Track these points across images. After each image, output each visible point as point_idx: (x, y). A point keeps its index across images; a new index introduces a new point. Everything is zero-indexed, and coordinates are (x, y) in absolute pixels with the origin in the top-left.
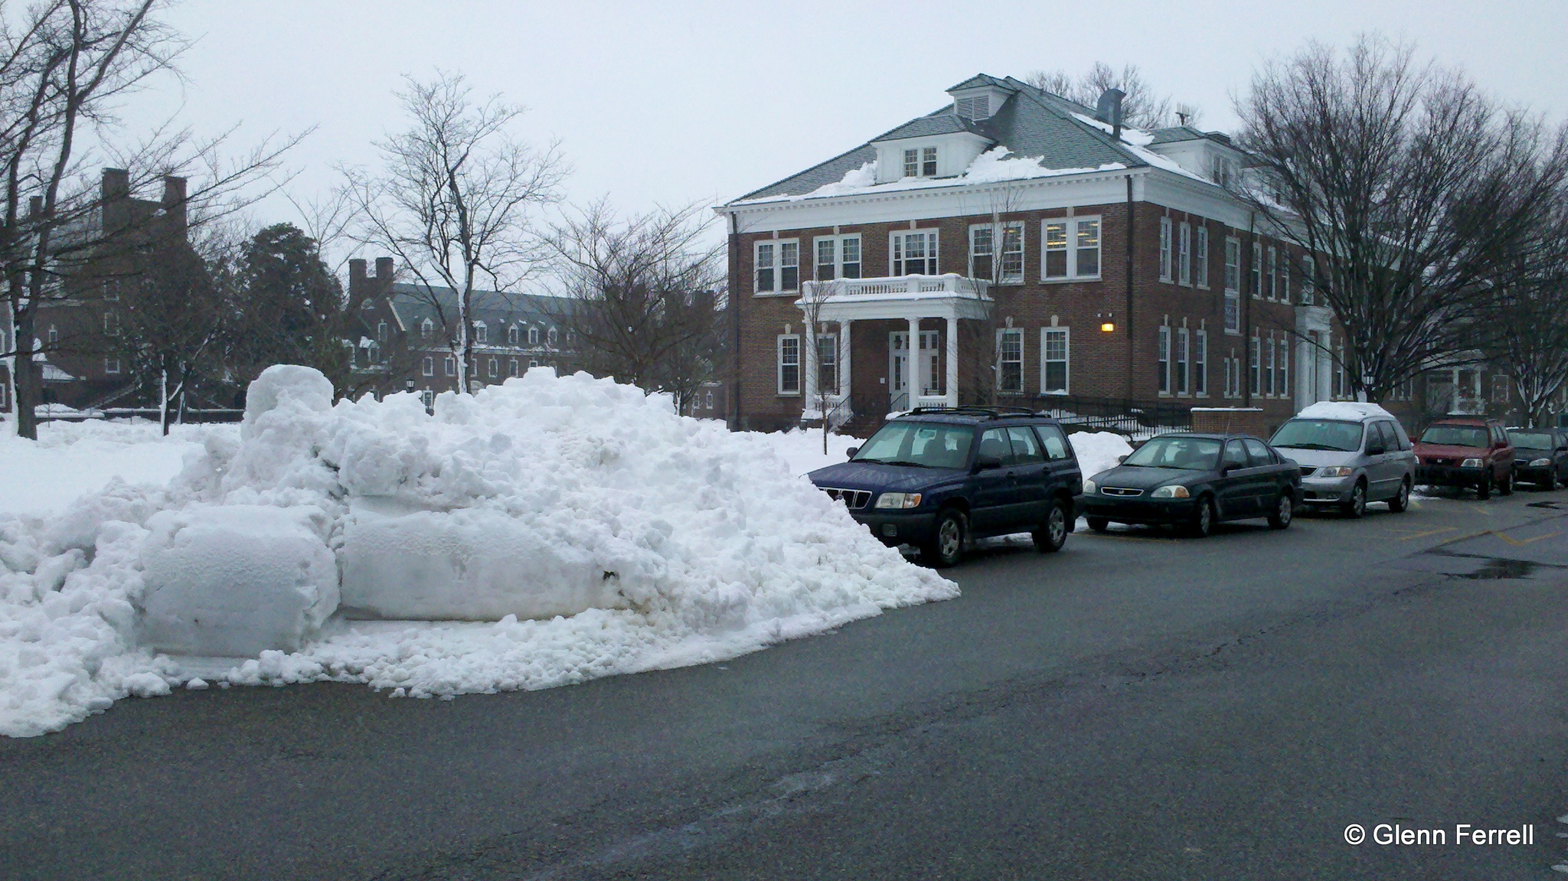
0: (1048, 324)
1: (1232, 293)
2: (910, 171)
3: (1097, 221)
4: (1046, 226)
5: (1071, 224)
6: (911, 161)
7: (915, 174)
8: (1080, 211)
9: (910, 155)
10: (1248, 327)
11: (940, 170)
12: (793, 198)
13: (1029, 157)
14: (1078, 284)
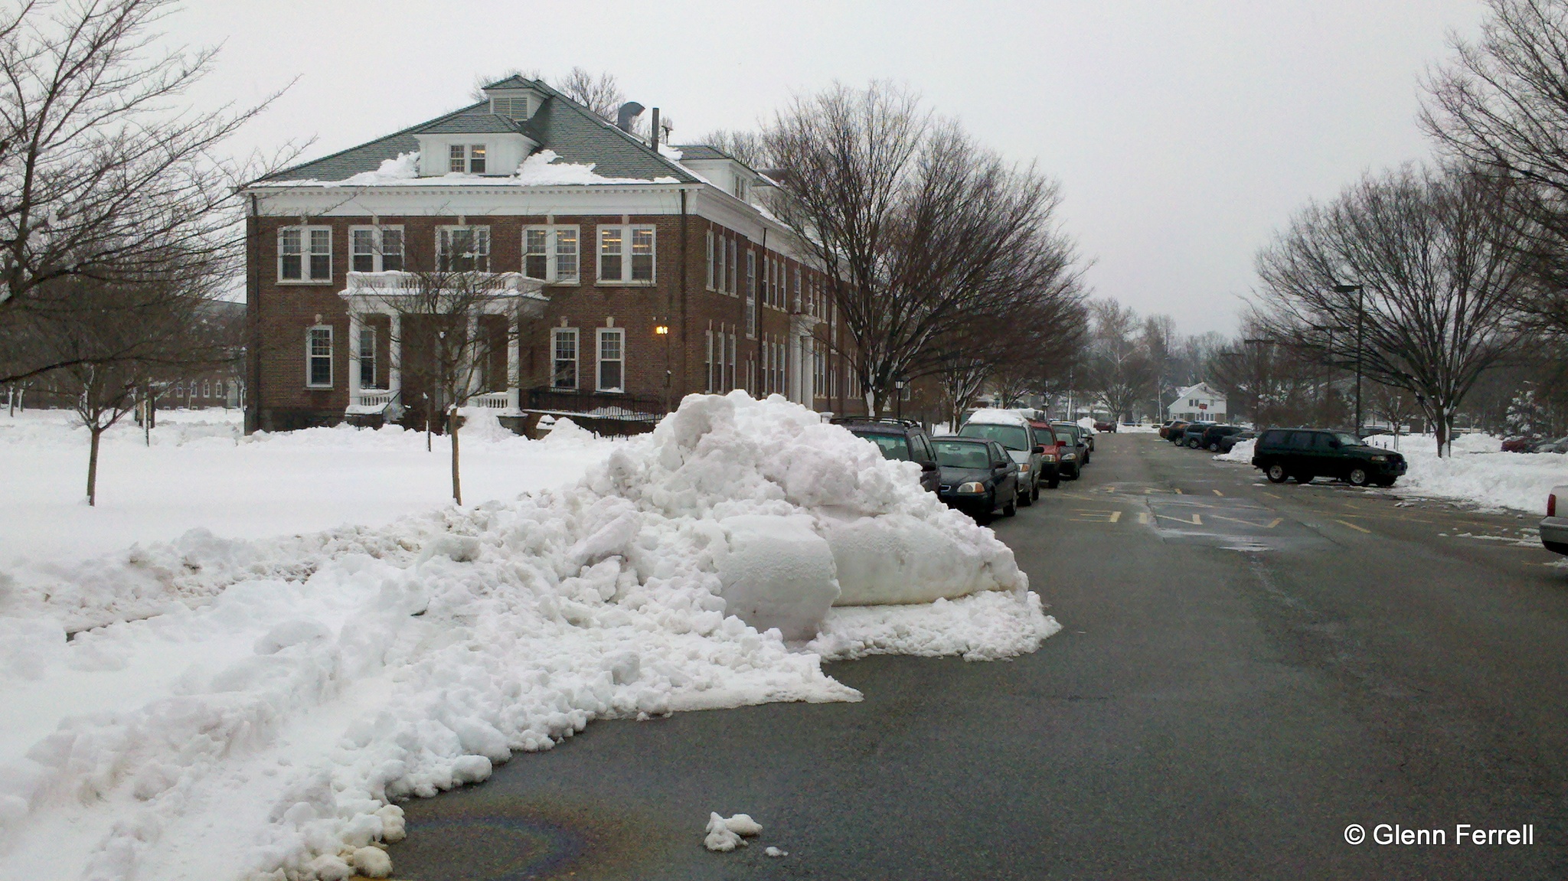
0: (604, 325)
1: (751, 302)
2: (457, 166)
3: (651, 230)
4: (601, 230)
5: (627, 231)
6: (457, 156)
7: (462, 170)
8: (635, 219)
9: (456, 151)
10: (761, 334)
11: (489, 168)
12: (327, 184)
13: (580, 163)
14: (632, 288)
